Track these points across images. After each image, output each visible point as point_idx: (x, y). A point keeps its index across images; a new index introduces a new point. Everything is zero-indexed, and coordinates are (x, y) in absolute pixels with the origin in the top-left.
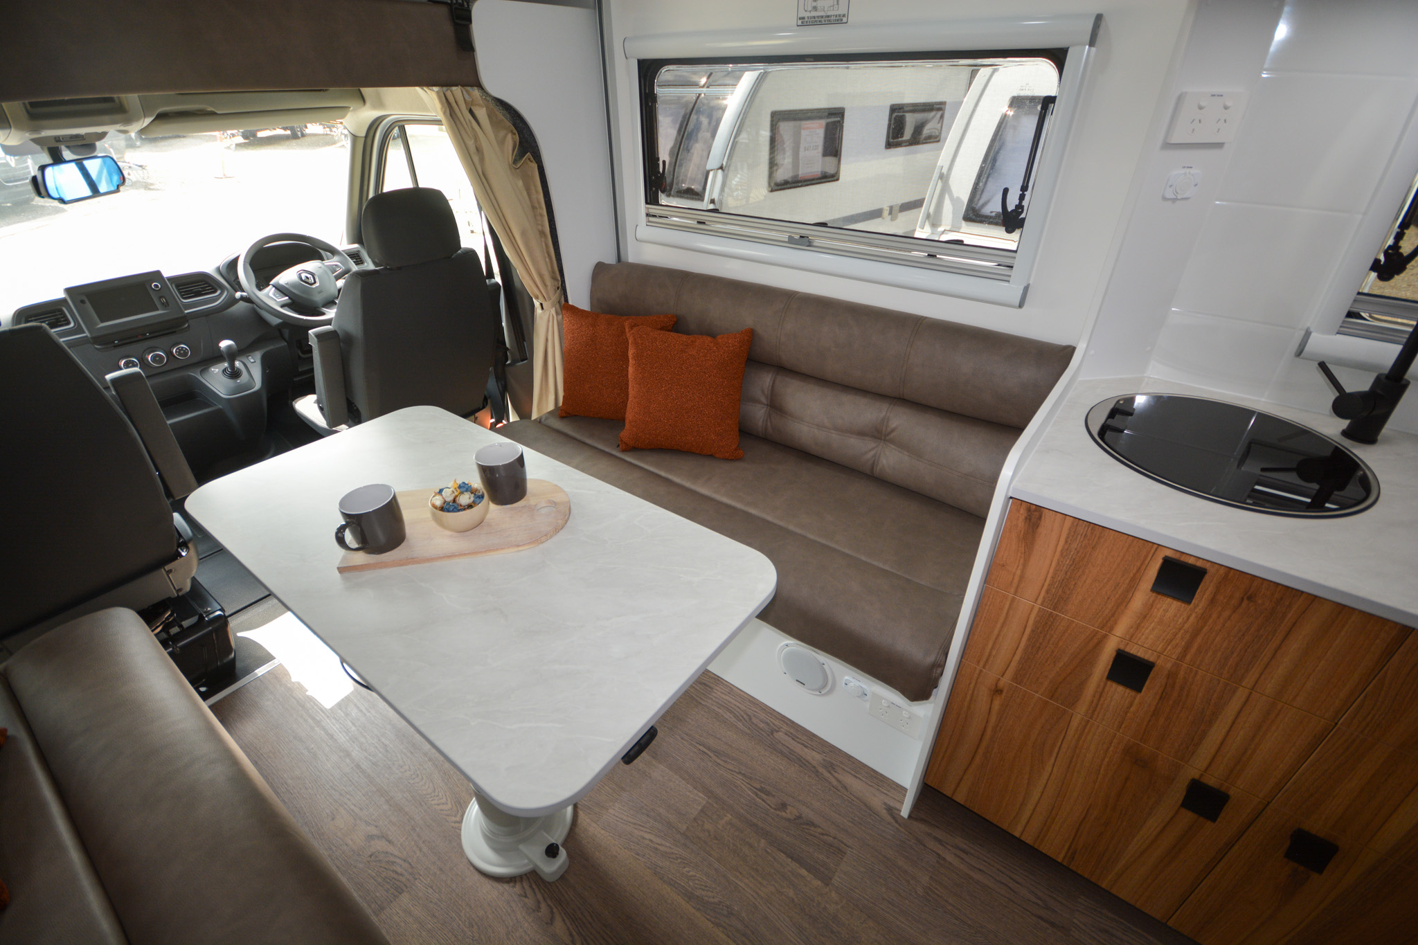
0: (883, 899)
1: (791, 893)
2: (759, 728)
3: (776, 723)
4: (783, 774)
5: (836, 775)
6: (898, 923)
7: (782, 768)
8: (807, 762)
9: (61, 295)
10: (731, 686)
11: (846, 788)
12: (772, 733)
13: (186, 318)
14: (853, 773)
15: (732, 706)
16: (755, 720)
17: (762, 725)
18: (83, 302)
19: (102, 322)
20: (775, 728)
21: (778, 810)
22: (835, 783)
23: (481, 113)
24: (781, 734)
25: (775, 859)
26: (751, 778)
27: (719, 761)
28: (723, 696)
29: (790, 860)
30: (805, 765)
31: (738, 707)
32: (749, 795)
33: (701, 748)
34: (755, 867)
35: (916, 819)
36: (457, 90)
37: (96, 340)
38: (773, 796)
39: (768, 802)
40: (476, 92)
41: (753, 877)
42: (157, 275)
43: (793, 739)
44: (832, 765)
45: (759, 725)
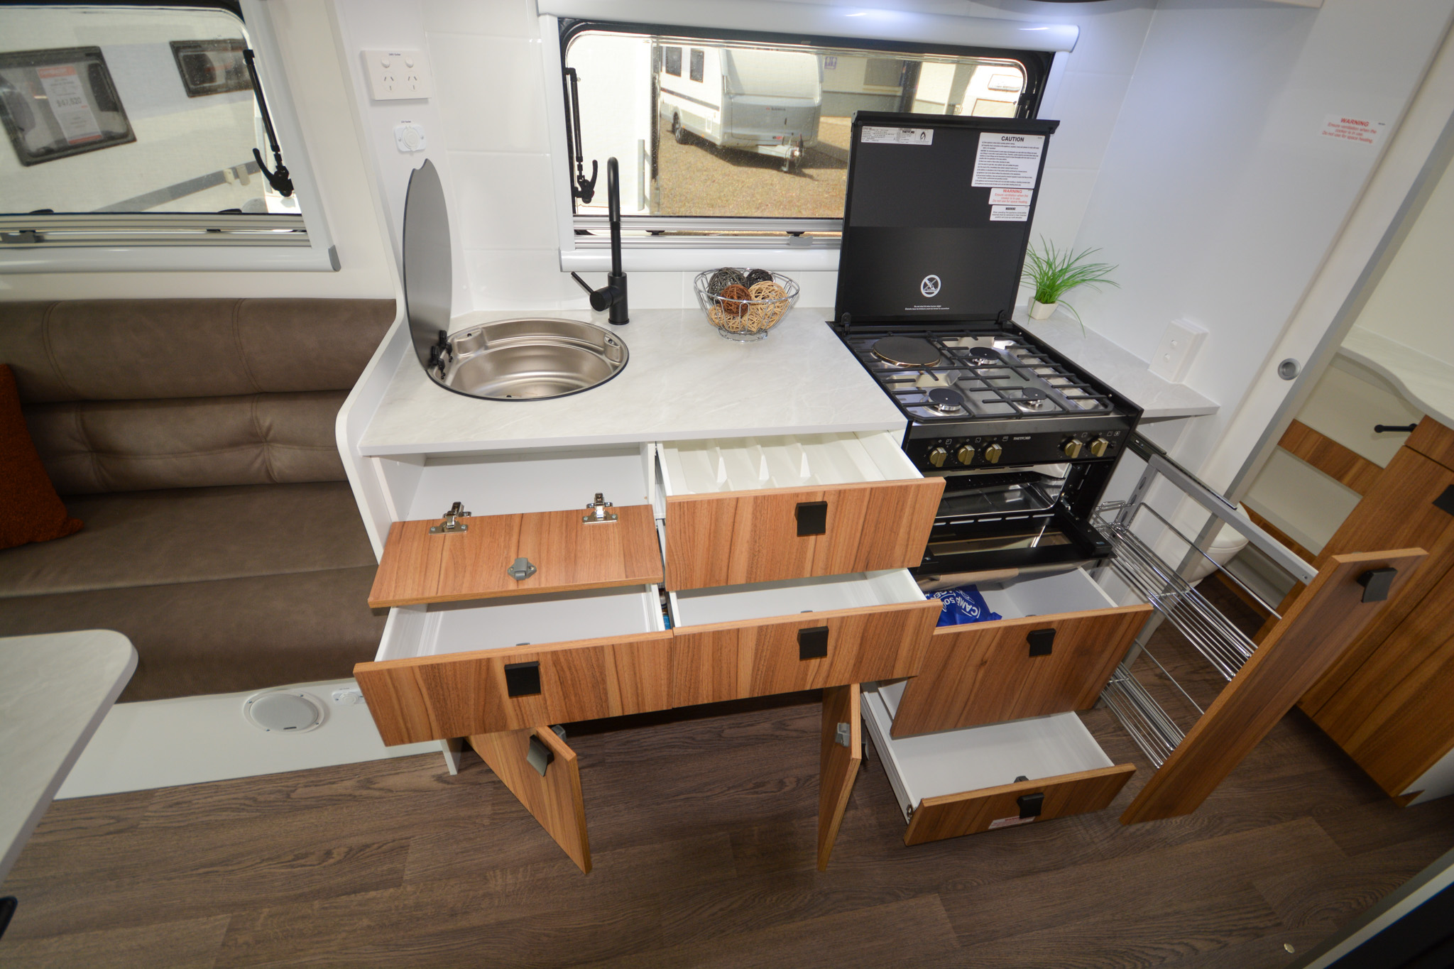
0: (457, 854)
1: (366, 922)
2: (270, 802)
3: (289, 784)
4: (316, 825)
5: (376, 786)
6: (476, 861)
7: (313, 821)
8: (341, 795)
10: (216, 783)
11: (391, 791)
12: (288, 796)
14: (393, 772)
15: (225, 802)
16: (261, 798)
17: (272, 797)
20: (290, 789)
21: (323, 861)
22: (377, 794)
24: (300, 791)
25: (335, 907)
26: (279, 857)
27: (230, 868)
28: (209, 800)
29: (353, 895)
30: (339, 800)
31: (234, 799)
32: (282, 874)
33: (201, 871)
34: (316, 932)
35: (466, 769)
38: (313, 853)
39: (308, 863)
41: (317, 942)
43: (316, 786)
44: (369, 781)
45: (268, 799)
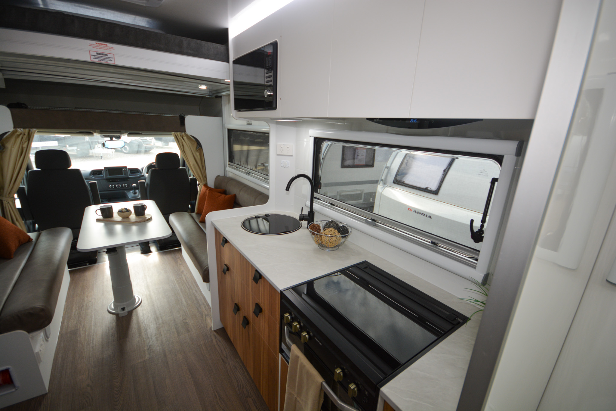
0: (188, 343)
1: (168, 335)
3: (204, 304)
6: (186, 348)
8: (202, 313)
9: (103, 168)
11: (205, 321)
12: (200, 305)
13: (129, 178)
15: (197, 297)
16: (199, 302)
18: (107, 170)
19: (109, 175)
23: (185, 138)
27: (181, 307)
29: (175, 329)
35: (215, 332)
36: (179, 133)
37: (106, 179)
40: (183, 133)
42: (126, 167)
